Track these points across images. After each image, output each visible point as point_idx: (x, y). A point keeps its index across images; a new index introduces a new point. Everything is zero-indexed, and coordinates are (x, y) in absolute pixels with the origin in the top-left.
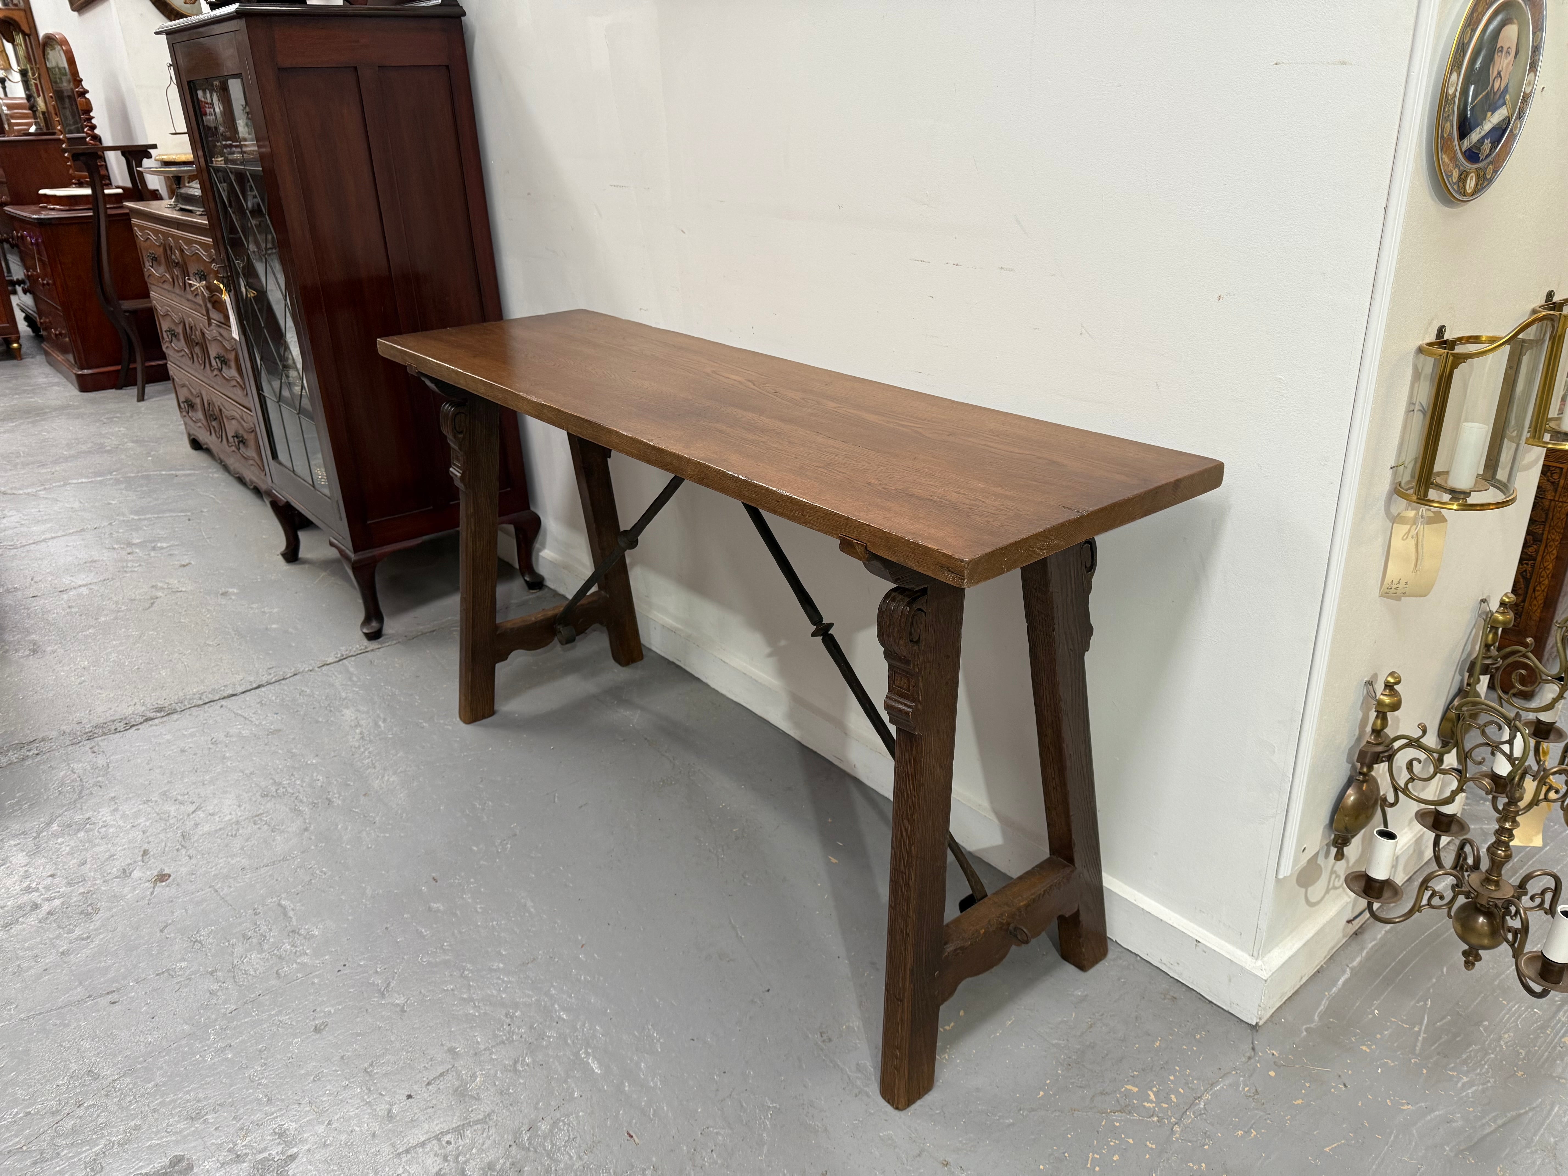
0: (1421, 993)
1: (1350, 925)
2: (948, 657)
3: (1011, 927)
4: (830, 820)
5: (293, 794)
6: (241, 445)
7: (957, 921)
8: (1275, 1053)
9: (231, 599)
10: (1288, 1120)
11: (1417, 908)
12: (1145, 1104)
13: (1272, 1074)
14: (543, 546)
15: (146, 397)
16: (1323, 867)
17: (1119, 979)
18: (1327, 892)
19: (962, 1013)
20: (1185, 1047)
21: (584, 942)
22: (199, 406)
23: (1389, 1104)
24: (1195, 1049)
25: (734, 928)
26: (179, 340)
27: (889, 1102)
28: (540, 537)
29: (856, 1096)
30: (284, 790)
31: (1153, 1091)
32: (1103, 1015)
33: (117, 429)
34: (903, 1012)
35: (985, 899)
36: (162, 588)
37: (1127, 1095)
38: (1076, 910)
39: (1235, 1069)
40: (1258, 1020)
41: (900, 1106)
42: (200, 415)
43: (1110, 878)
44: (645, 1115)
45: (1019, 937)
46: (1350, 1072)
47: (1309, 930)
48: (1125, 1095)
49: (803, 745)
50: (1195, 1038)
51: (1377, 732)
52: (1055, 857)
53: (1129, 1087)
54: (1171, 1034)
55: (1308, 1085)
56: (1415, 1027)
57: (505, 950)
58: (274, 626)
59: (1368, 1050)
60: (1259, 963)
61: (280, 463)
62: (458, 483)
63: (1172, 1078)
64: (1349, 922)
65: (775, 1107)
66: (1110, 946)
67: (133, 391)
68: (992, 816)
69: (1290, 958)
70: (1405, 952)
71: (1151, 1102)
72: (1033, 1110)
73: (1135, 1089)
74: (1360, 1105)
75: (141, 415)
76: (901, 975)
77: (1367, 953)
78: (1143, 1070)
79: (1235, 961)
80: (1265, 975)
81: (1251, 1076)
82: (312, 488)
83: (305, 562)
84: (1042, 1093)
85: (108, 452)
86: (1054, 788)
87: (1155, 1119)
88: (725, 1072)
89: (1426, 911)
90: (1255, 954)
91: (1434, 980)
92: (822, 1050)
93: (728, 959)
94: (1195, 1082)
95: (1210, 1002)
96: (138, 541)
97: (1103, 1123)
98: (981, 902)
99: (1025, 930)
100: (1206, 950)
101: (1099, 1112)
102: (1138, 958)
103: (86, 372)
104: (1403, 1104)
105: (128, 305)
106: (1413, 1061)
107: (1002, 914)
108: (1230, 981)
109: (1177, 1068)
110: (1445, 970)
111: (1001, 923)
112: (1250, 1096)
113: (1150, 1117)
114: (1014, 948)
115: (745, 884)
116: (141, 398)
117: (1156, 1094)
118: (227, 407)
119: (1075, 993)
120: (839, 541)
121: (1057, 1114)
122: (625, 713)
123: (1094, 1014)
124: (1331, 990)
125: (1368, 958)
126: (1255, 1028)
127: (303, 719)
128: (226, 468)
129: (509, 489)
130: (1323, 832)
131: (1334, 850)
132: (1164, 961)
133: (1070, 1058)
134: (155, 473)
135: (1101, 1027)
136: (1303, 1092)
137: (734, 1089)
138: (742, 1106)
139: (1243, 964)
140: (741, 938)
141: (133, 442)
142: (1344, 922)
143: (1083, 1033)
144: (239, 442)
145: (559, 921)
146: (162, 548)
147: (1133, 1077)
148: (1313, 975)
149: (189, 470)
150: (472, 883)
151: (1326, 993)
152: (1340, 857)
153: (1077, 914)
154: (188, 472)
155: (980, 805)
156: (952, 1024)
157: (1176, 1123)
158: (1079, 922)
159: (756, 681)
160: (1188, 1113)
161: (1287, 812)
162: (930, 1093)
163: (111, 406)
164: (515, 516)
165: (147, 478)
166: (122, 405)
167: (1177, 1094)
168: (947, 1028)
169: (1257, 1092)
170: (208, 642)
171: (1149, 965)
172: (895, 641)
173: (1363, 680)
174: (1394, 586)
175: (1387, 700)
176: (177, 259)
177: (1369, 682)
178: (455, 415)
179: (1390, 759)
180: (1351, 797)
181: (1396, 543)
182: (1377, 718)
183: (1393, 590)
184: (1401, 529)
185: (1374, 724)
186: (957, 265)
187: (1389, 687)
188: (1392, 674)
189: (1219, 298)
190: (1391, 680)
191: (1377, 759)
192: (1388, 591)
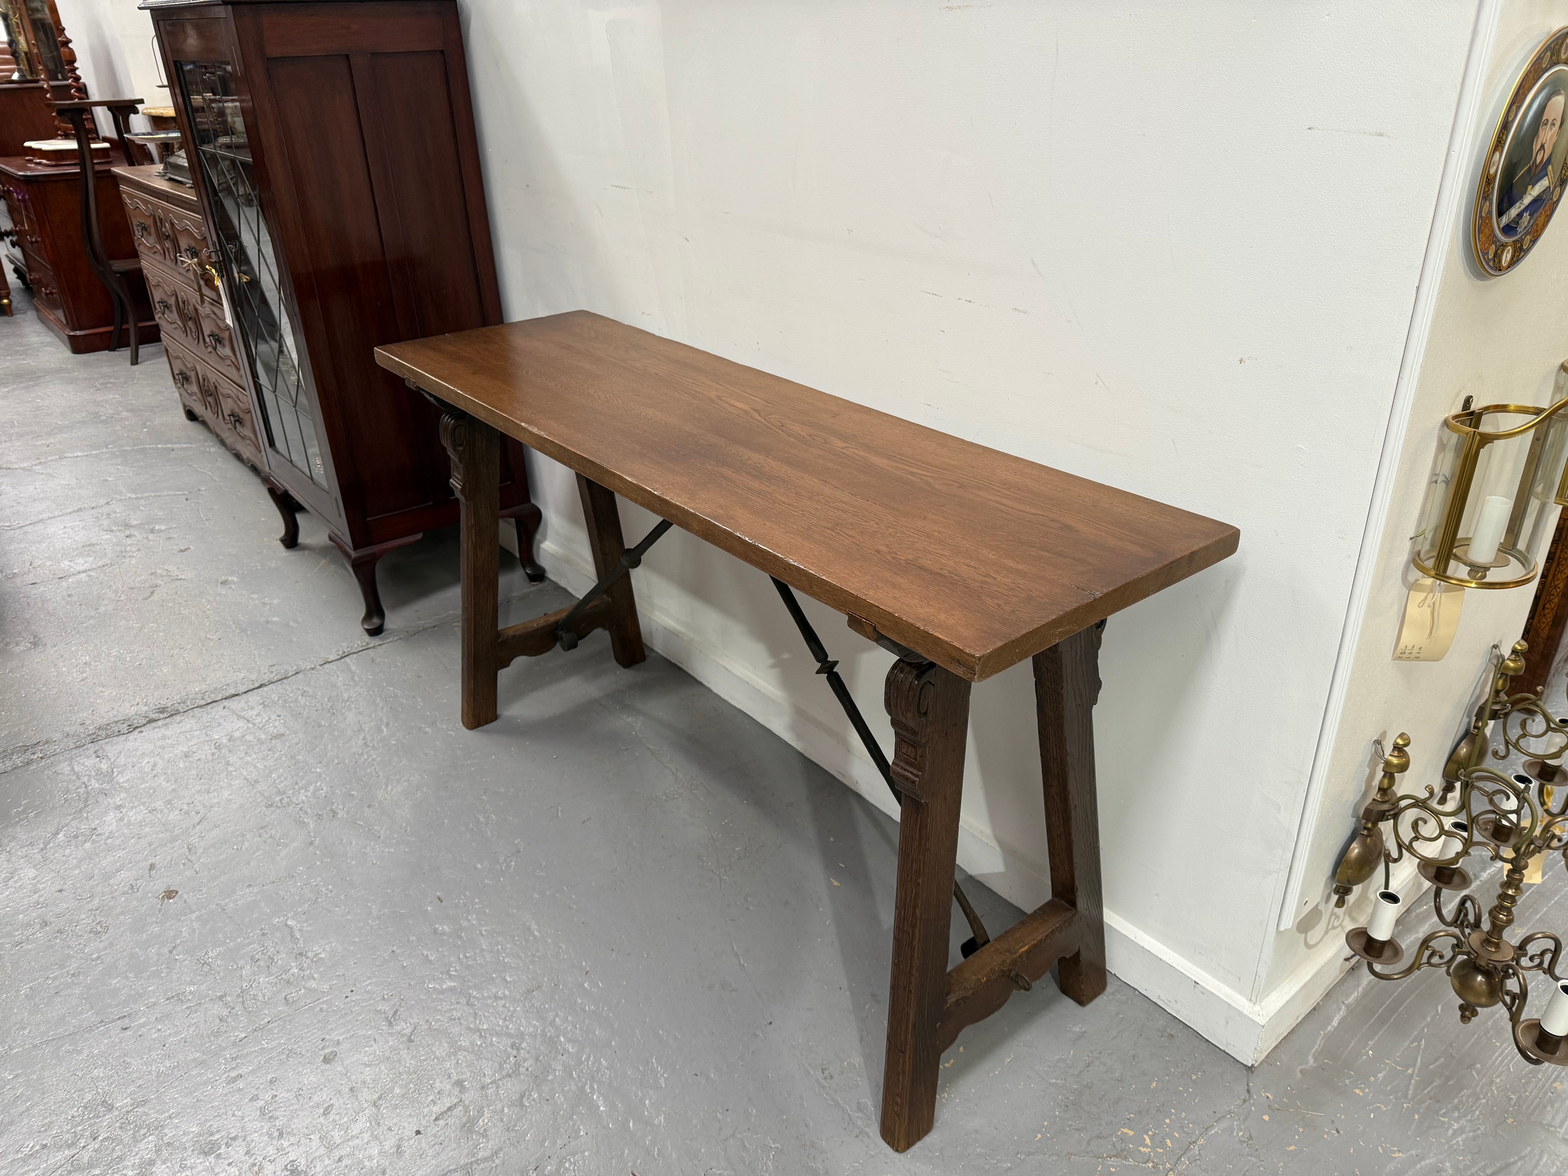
0: (1416, 1033)
1: (1348, 962)
2: (956, 725)
3: (1013, 974)
4: (832, 840)
5: (297, 804)
6: (237, 424)
7: (959, 969)
8: (1270, 1096)
9: (231, 588)
10: (1281, 1167)
11: (1416, 966)
12: (1141, 1148)
13: (1266, 1118)
14: (545, 538)
15: (139, 360)
16: (1323, 911)
17: (1117, 1015)
18: (1326, 932)
19: (961, 1049)
20: (1181, 1088)
21: (588, 969)
22: (193, 379)
23: (1381, 1151)
24: (1191, 1090)
25: (736, 955)
26: (171, 311)
27: (888, 1144)
28: (541, 529)
29: (857, 1136)
30: (289, 800)
31: (1148, 1135)
32: (1100, 1053)
33: (111, 396)
34: (904, 1062)
35: (987, 946)
36: (162, 576)
37: (1123, 1139)
38: (1077, 950)
39: (1230, 1112)
40: (1254, 1062)
41: (900, 1149)
42: (194, 388)
43: (1111, 913)
44: (649, 1155)
45: (1020, 983)
46: (1343, 1117)
47: (1307, 973)
48: (1121, 1139)
49: (805, 757)
50: (1191, 1078)
51: (1383, 790)
52: (1057, 900)
53: (1125, 1130)
54: (1167, 1075)
55: (1301, 1130)
56: (1408, 1069)
57: (510, 976)
58: (275, 619)
59: (1361, 1094)
60: (1257, 1008)
61: (277, 452)
62: (458, 495)
63: (1167, 1121)
64: (1347, 960)
65: (777, 1148)
66: (1109, 979)
67: (126, 353)
68: (994, 844)
69: (1287, 1002)
70: (1400, 989)
71: (1146, 1146)
72: (1030, 1154)
73: (1131, 1133)
74: (1352, 1152)
75: (135, 381)
76: (903, 1028)
77: (1364, 989)
78: (1140, 1112)
79: (1233, 1005)
80: (1262, 1021)
81: (1245, 1120)
82: (311, 481)
83: (304, 548)
84: (1039, 1136)
85: (102, 422)
86: (1058, 836)
87: (1150, 1165)
88: (728, 1110)
89: (1425, 968)
90: (1253, 999)
91: (1429, 1019)
92: (823, 1087)
93: (730, 989)
94: (1191, 1125)
95: (1207, 1040)
96: (136, 522)
97: (1099, 1169)
98: (984, 948)
99: (1026, 978)
100: (1204, 991)
101: (1095, 1157)
102: (1137, 992)
103: (78, 333)
104: (1394, 1152)
105: (119, 265)
106: (1405, 1105)
107: (1004, 962)
108: (1227, 1023)
109: (1173, 1111)
110: (1440, 1008)
111: (1002, 970)
112: (1244, 1142)
113: (1145, 1163)
114: (1014, 991)
115: (747, 908)
116: (135, 361)
117: (1152, 1138)
118: (221, 384)
119: (1074, 1029)
120: (846, 617)
121: (1054, 1158)
122: (627, 720)
123: (1092, 1052)
124: (1326, 1028)
125: (1365, 995)
126: (1250, 1069)
127: (306, 723)
128: (223, 443)
129: (509, 483)
130: (1326, 883)
131: (1335, 898)
132: (1161, 998)
133: (1067, 1098)
134: (151, 446)
135: (1099, 1067)
136: (1297, 1137)
137: (736, 1128)
138: (745, 1146)
139: (1241, 1009)
140: (744, 966)
141: (128, 411)
142: (1342, 959)
143: (1080, 1072)
144: (235, 421)
145: (564, 947)
146: (160, 531)
147: (1129, 1119)
148: (1309, 1013)
149: (185, 443)
150: (476, 903)
151: (1322, 1032)
152: (1341, 904)
153: (1078, 954)
154: (185, 446)
155: (982, 832)
156: (952, 1061)
157: (1171, 1170)
158: (1079, 961)
159: (759, 691)
160: (1183, 1159)
161: (1291, 869)
162: (930, 1134)
163: (105, 370)
164: (515, 509)
165: (143, 451)
166: (116, 369)
167: (1172, 1137)
168: (947, 1065)
169: (1250, 1138)
170: (208, 636)
171: (1146, 999)
172: (903, 714)
173: (1372, 739)
174: (1407, 652)
175: (1395, 761)
176: (167, 231)
177: (1378, 742)
178: (455, 428)
179: (1396, 817)
180: (1355, 850)
181: (1412, 610)
182: (1384, 776)
183: (1406, 655)
184: (1417, 597)
185: (1381, 782)
186: (970, 301)
187: (1398, 748)
188: (1402, 736)
189: (1241, 361)
190: (1400, 742)
191: (1382, 816)
192: (1401, 656)
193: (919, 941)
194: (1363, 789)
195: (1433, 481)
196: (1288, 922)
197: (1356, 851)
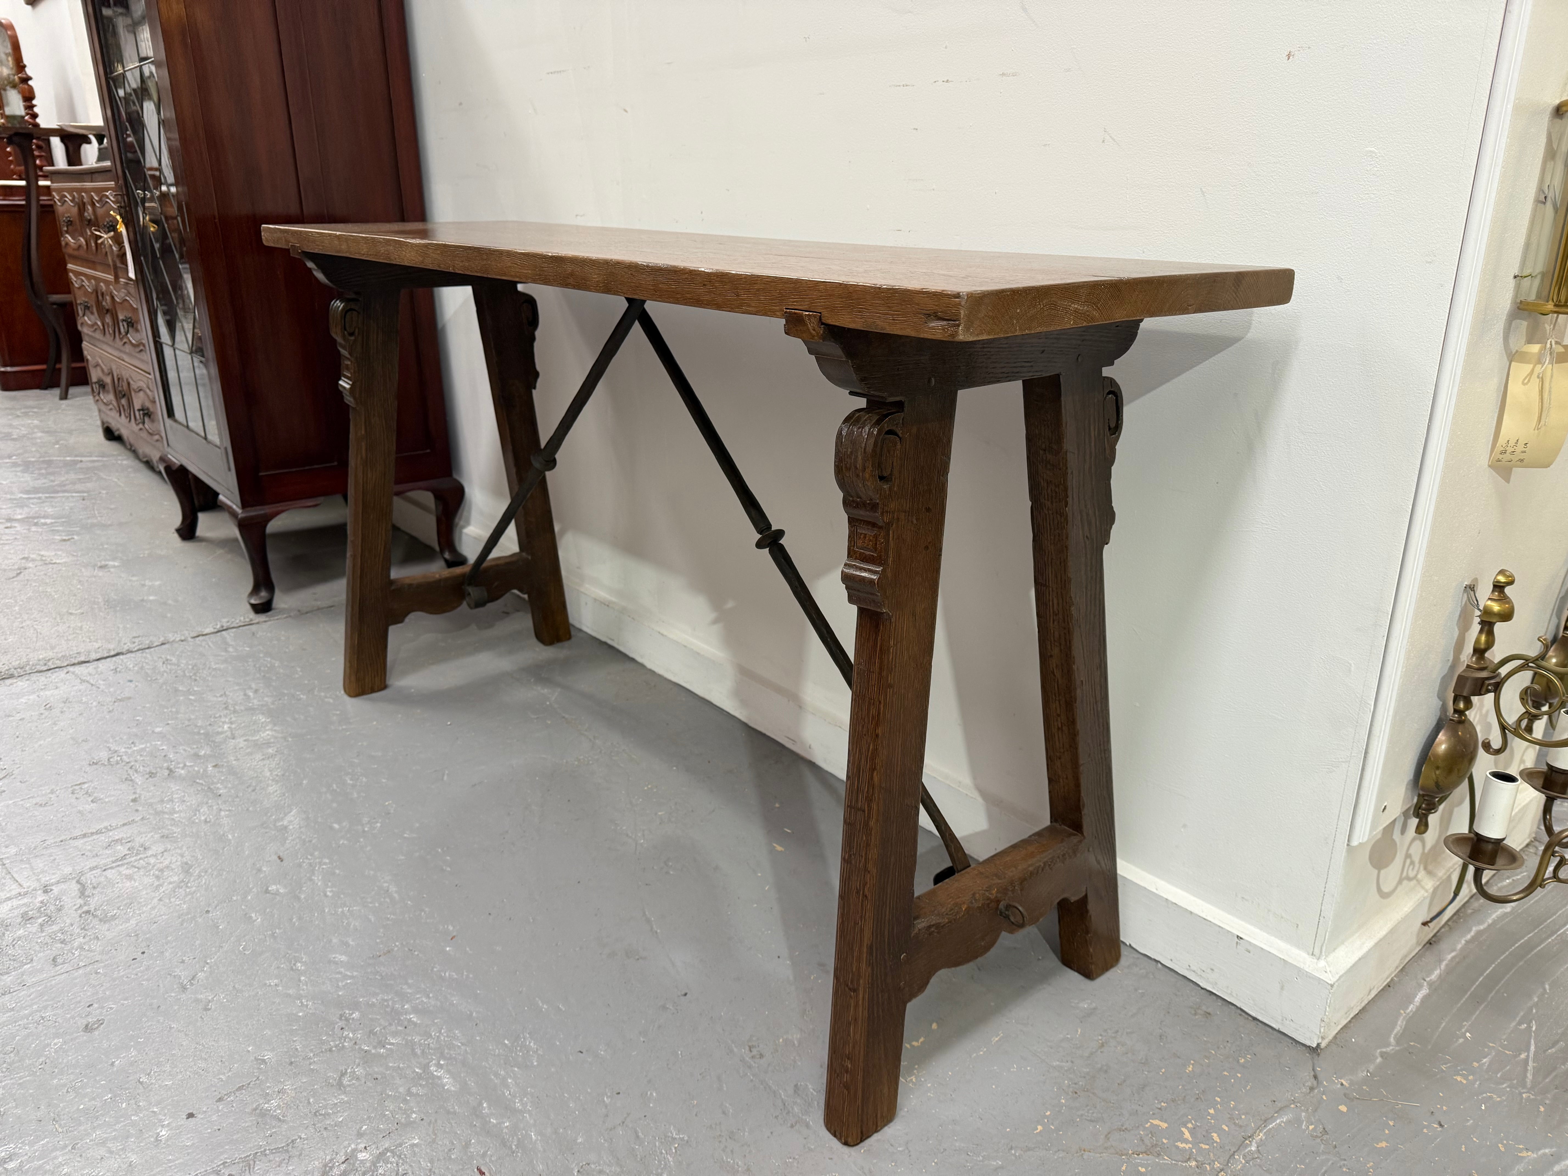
0: (1522, 1014)
1: (1426, 928)
3: (1002, 906)
4: (777, 805)
5: (128, 763)
6: (146, 419)
7: (930, 894)
8: (1344, 1083)
9: (109, 571)
10: (1371, 1167)
11: (1539, 881)
12: (1179, 1144)
13: (1343, 1108)
15: (69, 396)
16: (1398, 843)
17: (1136, 990)
18: (1400, 882)
19: (934, 1026)
20: (1226, 1073)
21: (455, 934)
22: (110, 387)
23: (1503, 1149)
24: (1239, 1075)
25: (648, 921)
26: (92, 313)
27: (835, 1136)
29: (792, 1126)
30: (119, 758)
31: (1187, 1128)
32: (1117, 1032)
33: (30, 422)
34: (857, 1005)
35: (969, 868)
36: (33, 560)
37: (1154, 1131)
38: (1084, 894)
39: (1294, 1102)
40: (1320, 1041)
41: (850, 1140)
42: (111, 397)
43: (1125, 863)
44: (505, 1146)
45: (1012, 919)
46: (1444, 1108)
47: (1380, 928)
48: (1151, 1132)
49: (750, 727)
50: (1238, 1061)
51: (1480, 652)
52: (1057, 825)
53: (1156, 1122)
54: (1206, 1057)
55: (1391, 1123)
56: (1520, 1054)
57: (353, 941)
58: (151, 598)
59: (1465, 1082)
60: (1322, 963)
61: (176, 421)
63: (1212, 1111)
64: (1425, 924)
65: (682, 1139)
66: (1124, 951)
67: (57, 392)
69: (1360, 959)
70: (1493, 966)
71: (1186, 1141)
72: (1029, 1149)
73: (1164, 1125)
74: (1463, 1150)
75: (60, 411)
76: (855, 954)
77: (1447, 965)
78: (1173, 1101)
79: (1290, 961)
80: (1330, 979)
81: (1315, 1111)
82: (204, 441)
83: (201, 540)
84: (1040, 1128)
85: (14, 439)
86: (1058, 729)
87: (1194, 1164)
88: (619, 1093)
89: (1551, 885)
90: (1317, 951)
91: (1536, 999)
92: (750, 1067)
93: (637, 957)
94: (1243, 1117)
95: (1255, 1019)
96: (19, 517)
97: (1124, 1168)
98: (963, 872)
99: (1020, 908)
100: (1251, 948)
101: (1117, 1153)
102: (1159, 965)
103: (9, 369)
104: (1521, 1150)
105: (55, 298)
106: (1524, 1095)
107: (989, 889)
108: (1282, 988)
109: (1219, 1099)
110: (1547, 987)
111: (988, 899)
112: (1317, 1136)
113: (1186, 1162)
114: (1004, 934)
115: (667, 873)
116: (64, 396)
117: (1192, 1132)
118: (134, 379)
119: (1081, 1005)
120: (784, 322)
121: (1061, 1154)
122: (542, 691)
123: (1105, 1031)
124: (1407, 1008)
125: (1449, 971)
126: (1315, 1051)
127: (161, 687)
129: (428, 451)
130: (1407, 789)
131: (1414, 822)
132: (1193, 968)
133: (1076, 1084)
134: (59, 458)
135: (1116, 1047)
136: (1387, 1132)
137: (628, 1114)
138: (638, 1137)
139: (1301, 965)
140: (656, 932)
141: (43, 432)
142: (1419, 924)
143: (1092, 1054)
144: (144, 415)
145: (427, 909)
146: (45, 524)
147: (1160, 1109)
148: (1382, 990)
149: (96, 457)
150: (325, 864)
151: (1402, 1012)
152: (1423, 828)
153: (1084, 901)
154: (96, 459)
156: (922, 1039)
157: (1221, 1170)
158: (1087, 911)
159: (698, 654)
160: (1237, 1157)
161: (1366, 753)
162: (891, 1124)
163: (30, 403)
164: (435, 482)
165: (49, 463)
166: (42, 402)
167: (1220, 1132)
168: (915, 1044)
169: (1325, 1131)
170: (70, 611)
171: (1173, 974)
172: (857, 478)
173: (1462, 582)
174: (1510, 450)
175: (1496, 607)
176: (89, 215)
177: (1471, 588)
178: (346, 311)
179: (1497, 688)
180: (1442, 745)
181: (1514, 388)
182: (1481, 631)
183: (1507, 457)
184: (1520, 370)
185: (1477, 641)
186: (947, 81)
187: (1499, 587)
188: (1502, 572)
189: (1289, 56)
190: (1502, 579)
191: (1480, 688)
192: (1501, 457)
193: (877, 820)
194: (1451, 658)
195: (1542, 200)
196: (1363, 834)
197: (1443, 747)
